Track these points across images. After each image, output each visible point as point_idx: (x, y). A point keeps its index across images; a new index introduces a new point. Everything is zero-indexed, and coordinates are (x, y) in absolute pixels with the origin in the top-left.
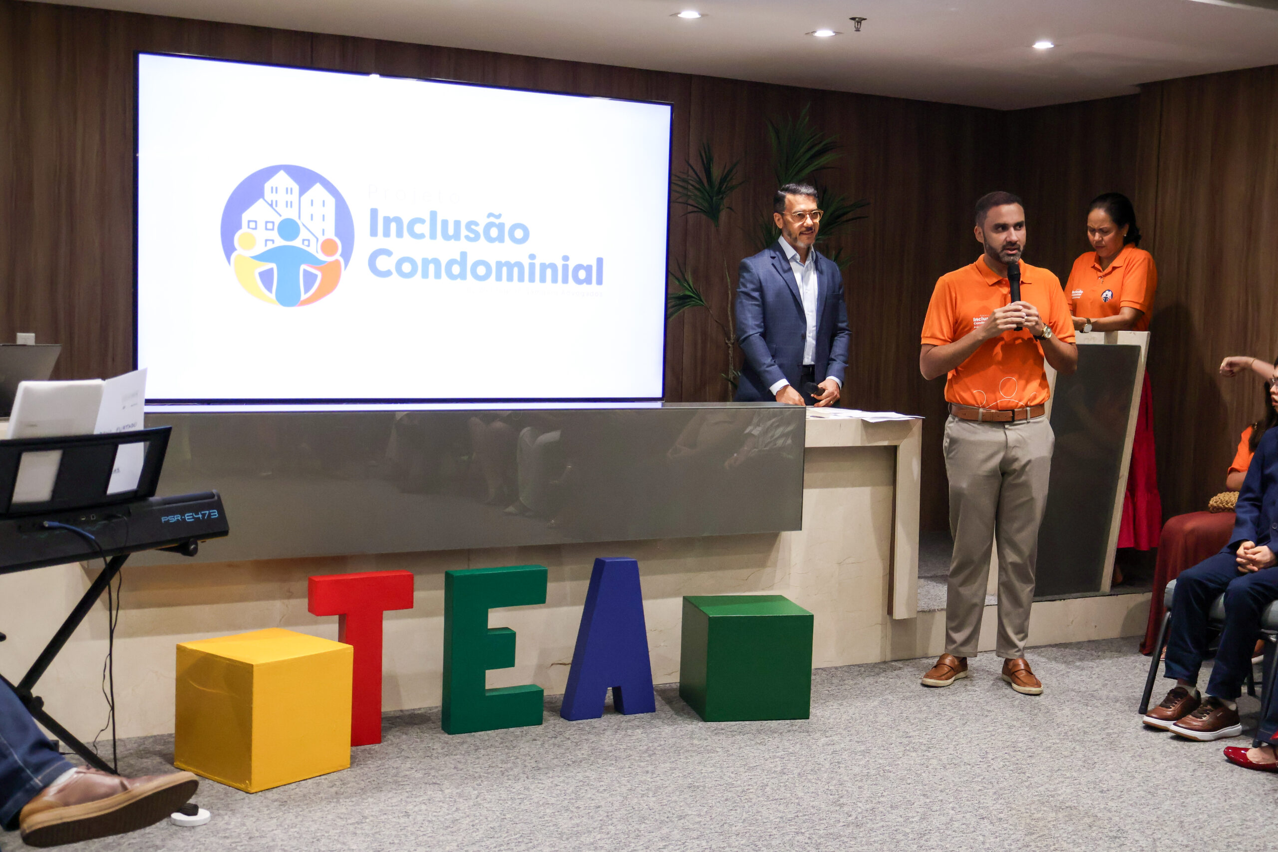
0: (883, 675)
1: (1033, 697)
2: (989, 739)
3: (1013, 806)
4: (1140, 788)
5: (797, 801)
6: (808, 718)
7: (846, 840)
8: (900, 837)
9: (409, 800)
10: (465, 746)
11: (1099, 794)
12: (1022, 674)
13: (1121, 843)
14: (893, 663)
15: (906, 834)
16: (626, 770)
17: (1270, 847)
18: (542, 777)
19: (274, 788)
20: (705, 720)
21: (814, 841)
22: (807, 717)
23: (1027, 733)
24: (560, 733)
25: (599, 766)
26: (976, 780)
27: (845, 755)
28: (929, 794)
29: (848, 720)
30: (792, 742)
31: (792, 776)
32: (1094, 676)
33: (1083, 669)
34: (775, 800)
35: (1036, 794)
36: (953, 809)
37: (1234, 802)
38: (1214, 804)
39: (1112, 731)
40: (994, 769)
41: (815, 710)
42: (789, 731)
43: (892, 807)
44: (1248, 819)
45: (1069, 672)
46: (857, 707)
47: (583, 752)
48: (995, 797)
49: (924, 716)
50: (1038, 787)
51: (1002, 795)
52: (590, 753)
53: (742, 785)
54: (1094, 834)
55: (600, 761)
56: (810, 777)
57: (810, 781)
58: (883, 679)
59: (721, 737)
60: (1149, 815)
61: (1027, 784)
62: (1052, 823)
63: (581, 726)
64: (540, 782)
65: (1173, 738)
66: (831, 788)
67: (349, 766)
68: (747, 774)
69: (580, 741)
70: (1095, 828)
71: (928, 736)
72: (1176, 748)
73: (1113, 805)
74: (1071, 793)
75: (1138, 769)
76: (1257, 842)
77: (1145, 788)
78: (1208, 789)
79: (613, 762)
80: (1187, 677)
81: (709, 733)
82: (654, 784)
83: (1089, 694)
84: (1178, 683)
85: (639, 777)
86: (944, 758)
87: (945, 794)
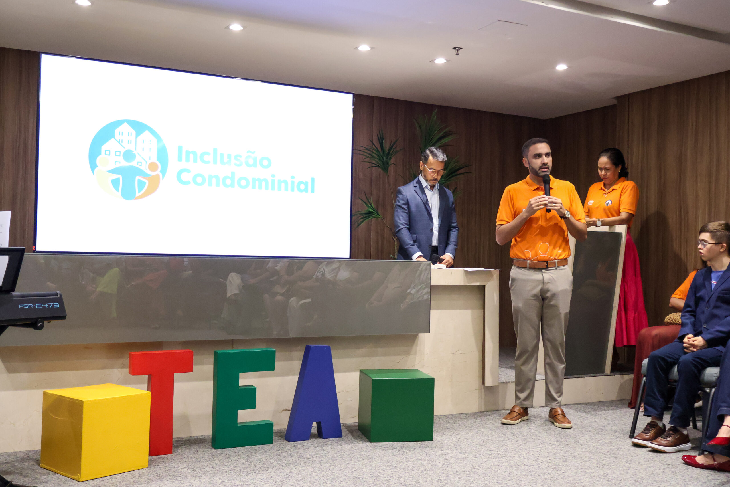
0: (480, 418)
1: (567, 430)
4: (632, 478)
6: (432, 441)
10: (223, 455)
11: (607, 482)
12: (560, 417)
14: (486, 413)
16: (316, 469)
18: (264, 472)
19: (96, 479)
20: (371, 442)
22: (431, 439)
23: (563, 449)
24: (282, 449)
25: (300, 466)
26: (531, 474)
28: (501, 482)
29: (456, 442)
30: (421, 453)
31: (418, 472)
32: (603, 419)
33: (596, 415)
34: (405, 485)
35: (568, 482)
39: (613, 447)
40: (542, 468)
41: (436, 436)
42: (420, 447)
45: (587, 417)
46: (462, 435)
47: (293, 459)
48: (542, 483)
49: (502, 439)
50: (569, 478)
51: (546, 482)
52: (297, 459)
53: (387, 477)
55: (302, 463)
57: (428, 475)
58: (479, 420)
59: (379, 450)
61: (562, 476)
63: (296, 445)
64: (262, 475)
65: (650, 451)
66: (441, 478)
67: (147, 466)
68: (390, 471)
69: (293, 453)
71: (503, 450)
72: (652, 456)
74: (589, 482)
75: (630, 468)
78: (673, 479)
79: (310, 464)
80: (657, 415)
81: (372, 449)
82: (332, 476)
83: (600, 428)
84: (652, 419)
85: (324, 473)
86: (512, 462)
87: (511, 482)
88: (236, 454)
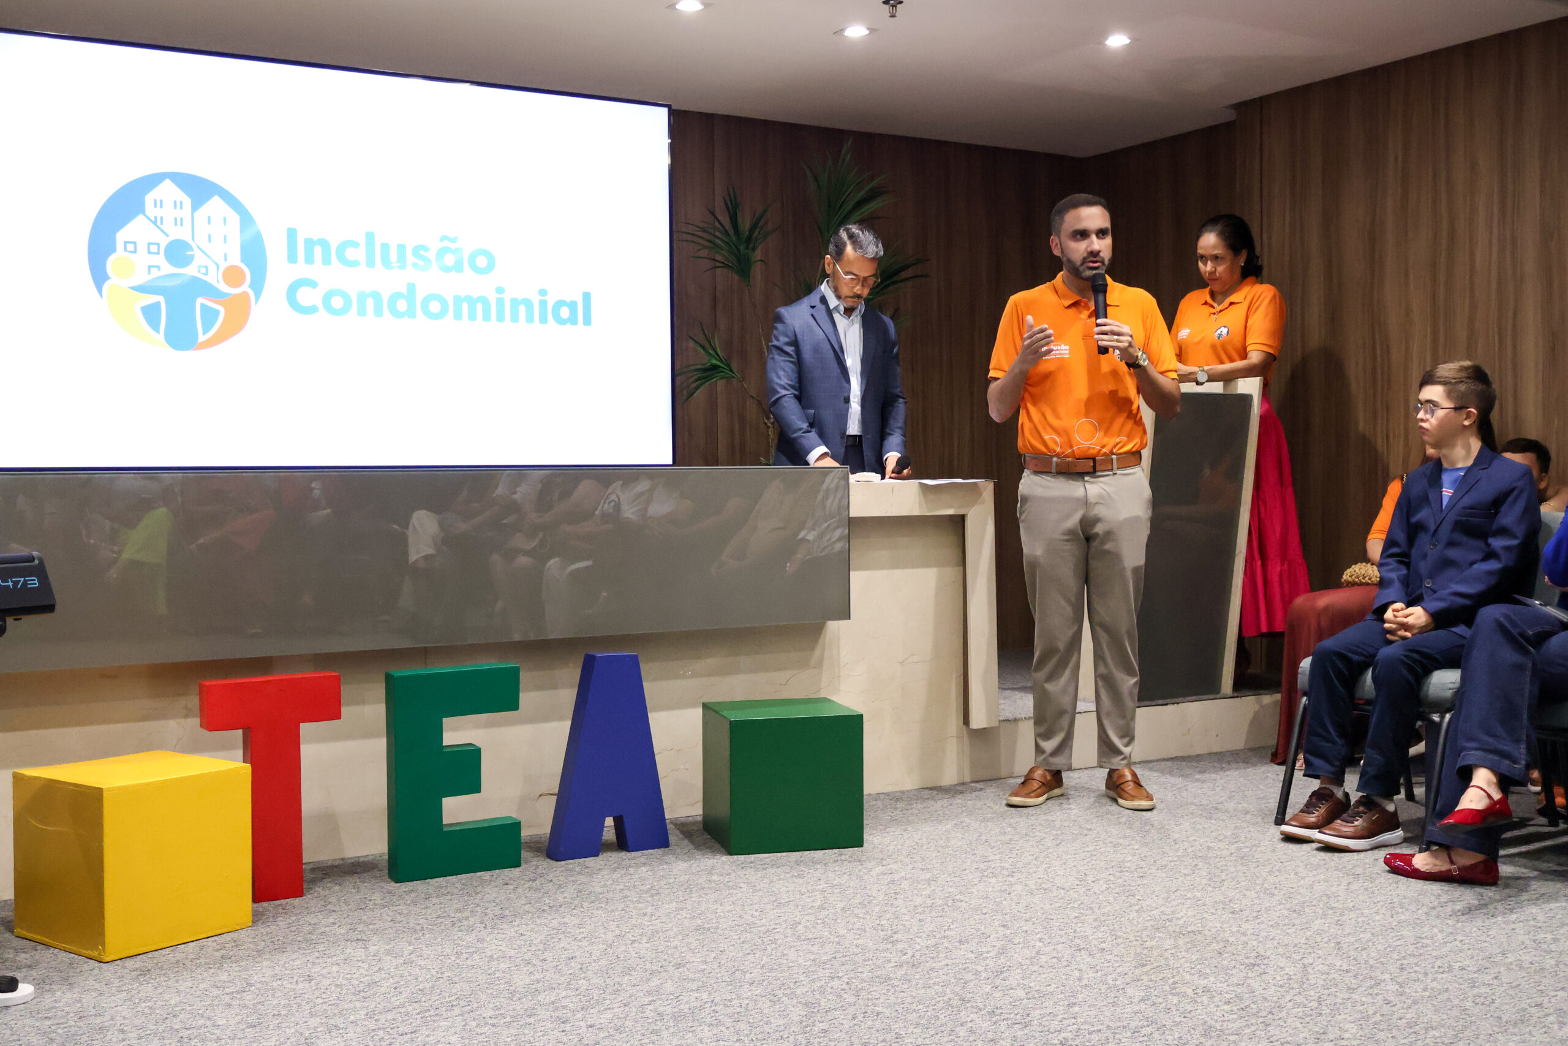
0: (960, 796)
1: (1144, 813)
2: (1089, 860)
3: (1120, 934)
4: (1282, 906)
5: (837, 940)
6: (862, 846)
7: (896, 984)
8: (968, 976)
9: (318, 961)
10: (413, 895)
11: (1230, 915)
12: (1130, 787)
13: (1262, 971)
14: (973, 785)
15: (977, 973)
16: (617, 913)
17: (1457, 967)
18: (505, 926)
19: (139, 955)
20: (731, 854)
21: (853, 987)
22: (860, 844)
23: (1137, 851)
24: (541, 875)
25: (582, 910)
26: (1072, 905)
27: (905, 885)
28: (1009, 924)
29: (912, 846)
30: (838, 873)
31: (833, 911)
32: (1218, 789)
33: (1203, 782)
34: (808, 939)
35: (1149, 918)
36: (1040, 940)
37: (1403, 917)
38: (1379, 921)
39: (1242, 845)
40: (1095, 893)
41: (869, 836)
42: (836, 861)
43: (960, 942)
44: (1423, 936)
45: (1186, 786)
46: (925, 832)
47: (566, 895)
48: (1096, 924)
49: (1008, 838)
50: (1151, 911)
51: (1104, 921)
52: (575, 896)
53: (768, 924)
54: (1225, 963)
55: (586, 904)
56: (857, 911)
57: (857, 916)
58: (960, 801)
59: (749, 871)
60: (1296, 937)
61: (1137, 908)
62: (1170, 952)
63: (571, 866)
64: (501, 931)
65: (1319, 849)
66: (883, 922)
67: (250, 924)
68: (775, 911)
69: (566, 883)
70: (1226, 955)
71: (1012, 860)
72: (1324, 860)
73: (1249, 927)
74: (1194, 916)
75: (1278, 886)
76: (1438, 963)
77: (1288, 906)
78: (1368, 904)
79: (603, 905)
80: (1332, 773)
81: (734, 868)
82: (651, 927)
83: (1213, 807)
84: (1321, 783)
85: (634, 921)
86: (1032, 884)
87: (1030, 923)
88: (443, 890)
